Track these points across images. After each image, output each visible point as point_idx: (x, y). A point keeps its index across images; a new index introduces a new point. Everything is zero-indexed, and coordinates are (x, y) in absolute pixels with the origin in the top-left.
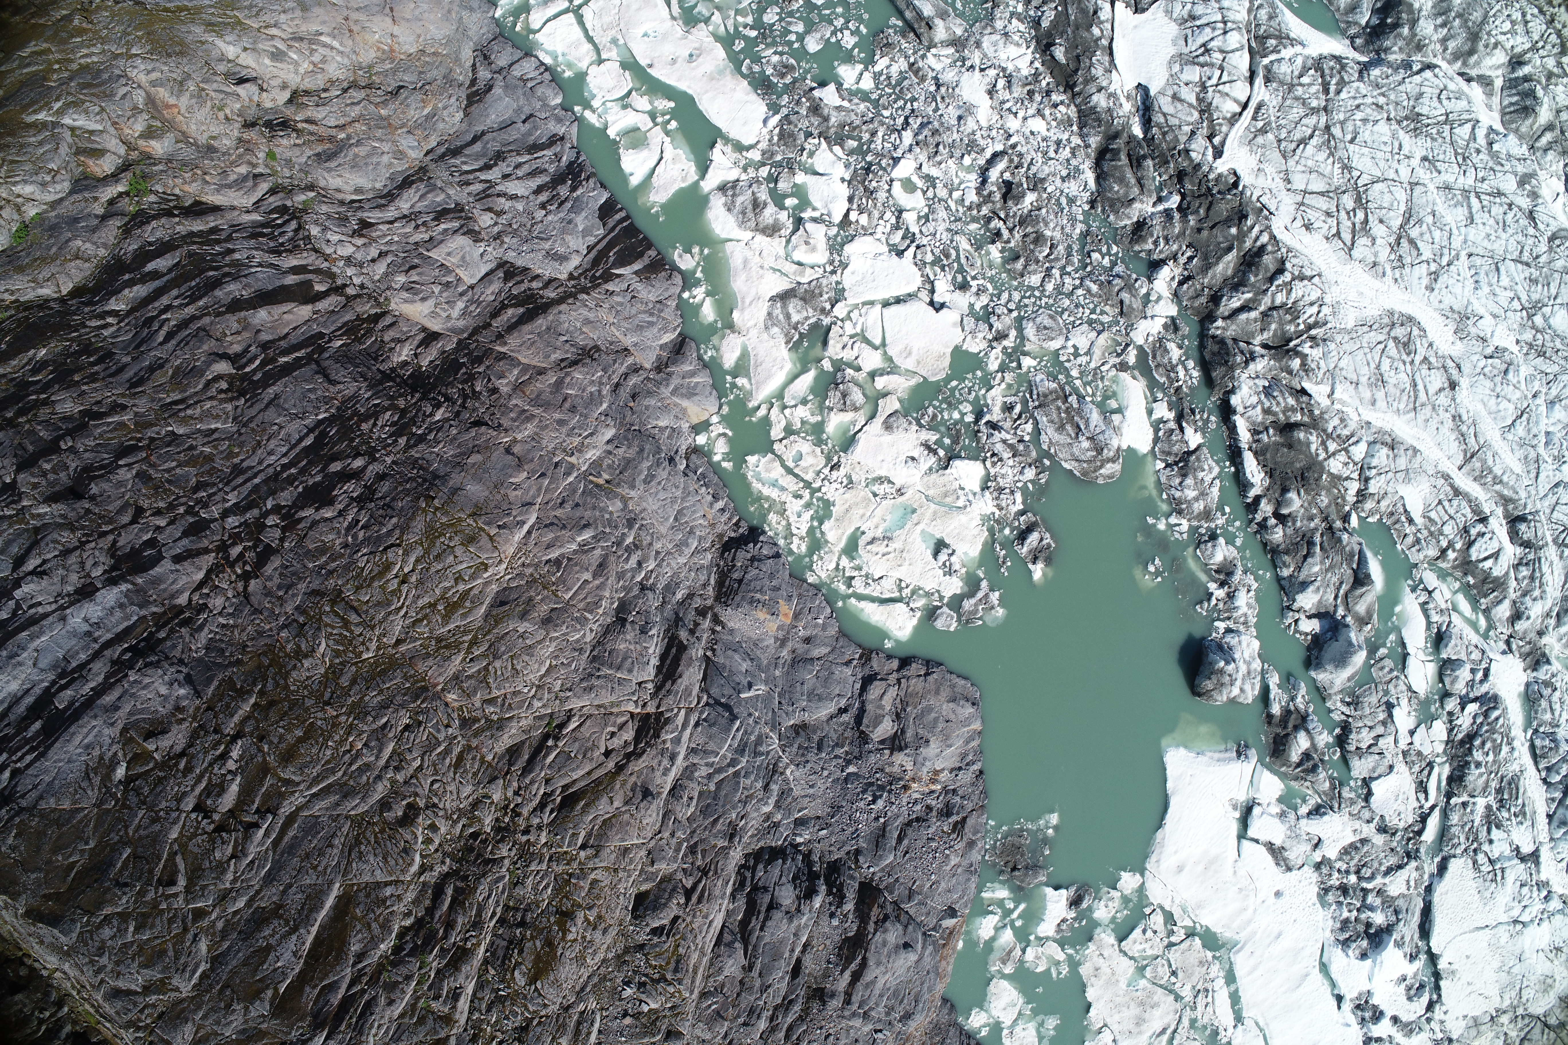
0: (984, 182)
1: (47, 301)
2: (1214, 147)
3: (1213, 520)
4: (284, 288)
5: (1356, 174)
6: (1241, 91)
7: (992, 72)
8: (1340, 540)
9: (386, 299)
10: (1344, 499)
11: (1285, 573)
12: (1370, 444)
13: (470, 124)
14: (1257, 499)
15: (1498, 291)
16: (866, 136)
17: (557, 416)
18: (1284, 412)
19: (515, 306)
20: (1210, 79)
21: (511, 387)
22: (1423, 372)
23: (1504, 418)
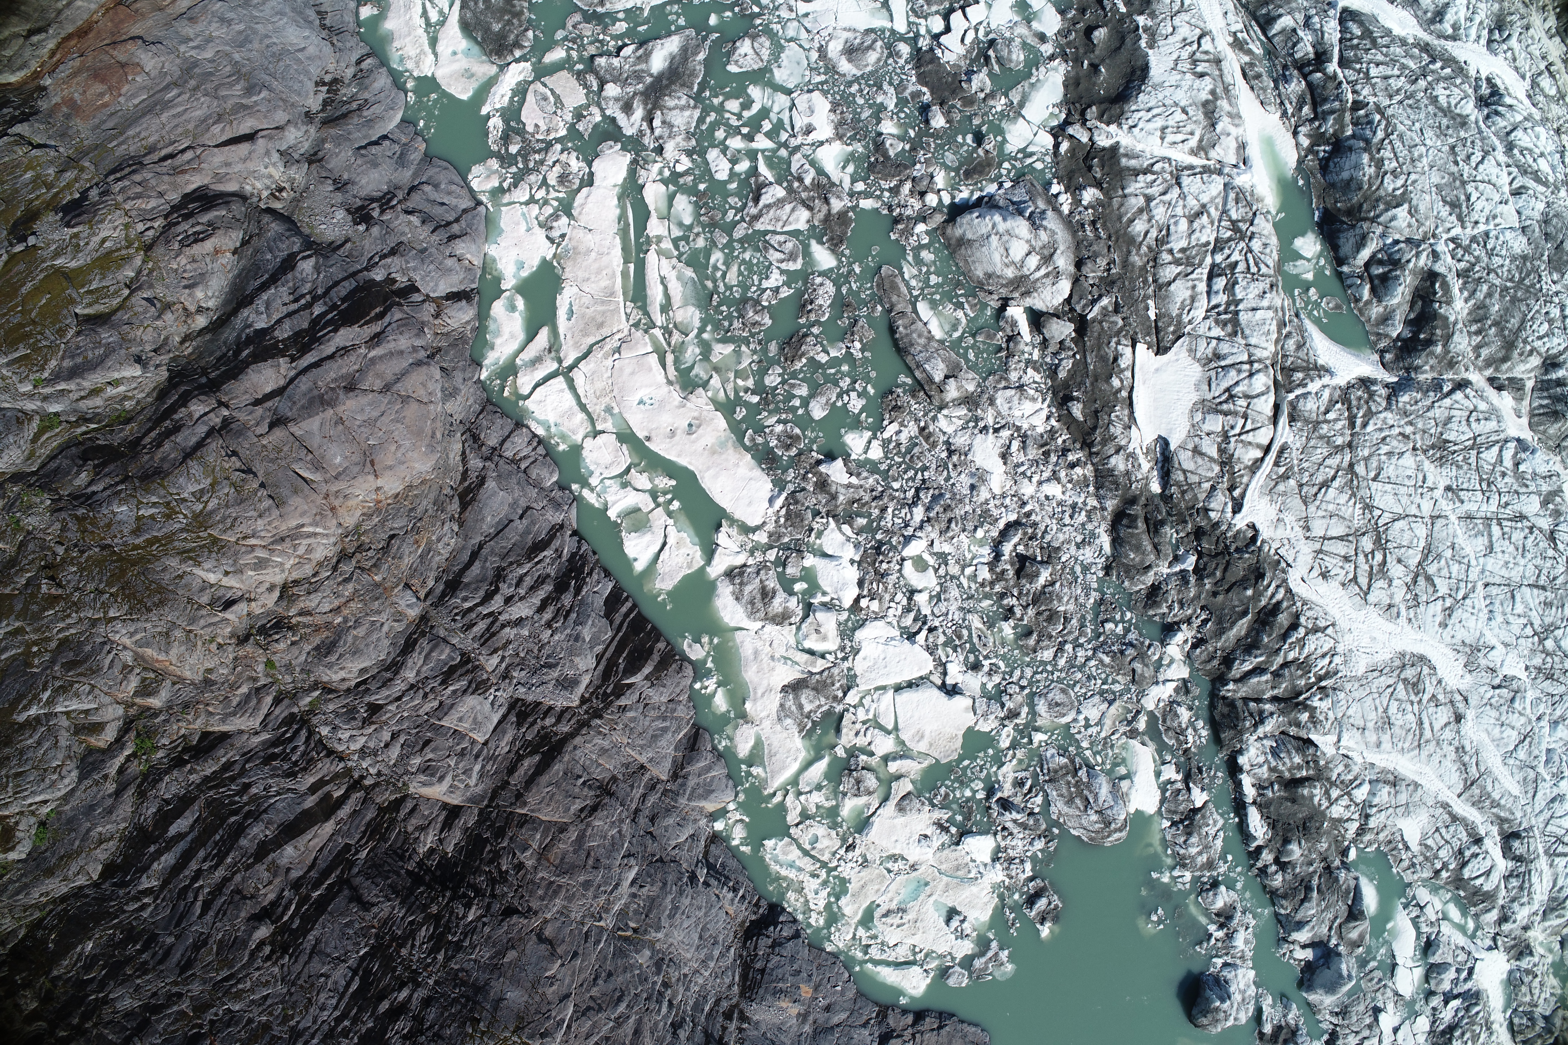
0: (998, 556)
1: (81, 888)
2: (1233, 499)
3: (1215, 869)
4: (305, 813)
5: (1377, 513)
6: (1263, 437)
7: (1005, 433)
8: (1337, 879)
9: (404, 784)
10: (1343, 837)
11: (1283, 912)
12: (1372, 785)
13: (466, 538)
14: (1259, 849)
15: (1511, 619)
16: (876, 512)
17: (582, 879)
18: (1289, 770)
19: (531, 754)
20: (1232, 427)
21: (536, 856)
22: (1431, 710)
23: (1507, 745)
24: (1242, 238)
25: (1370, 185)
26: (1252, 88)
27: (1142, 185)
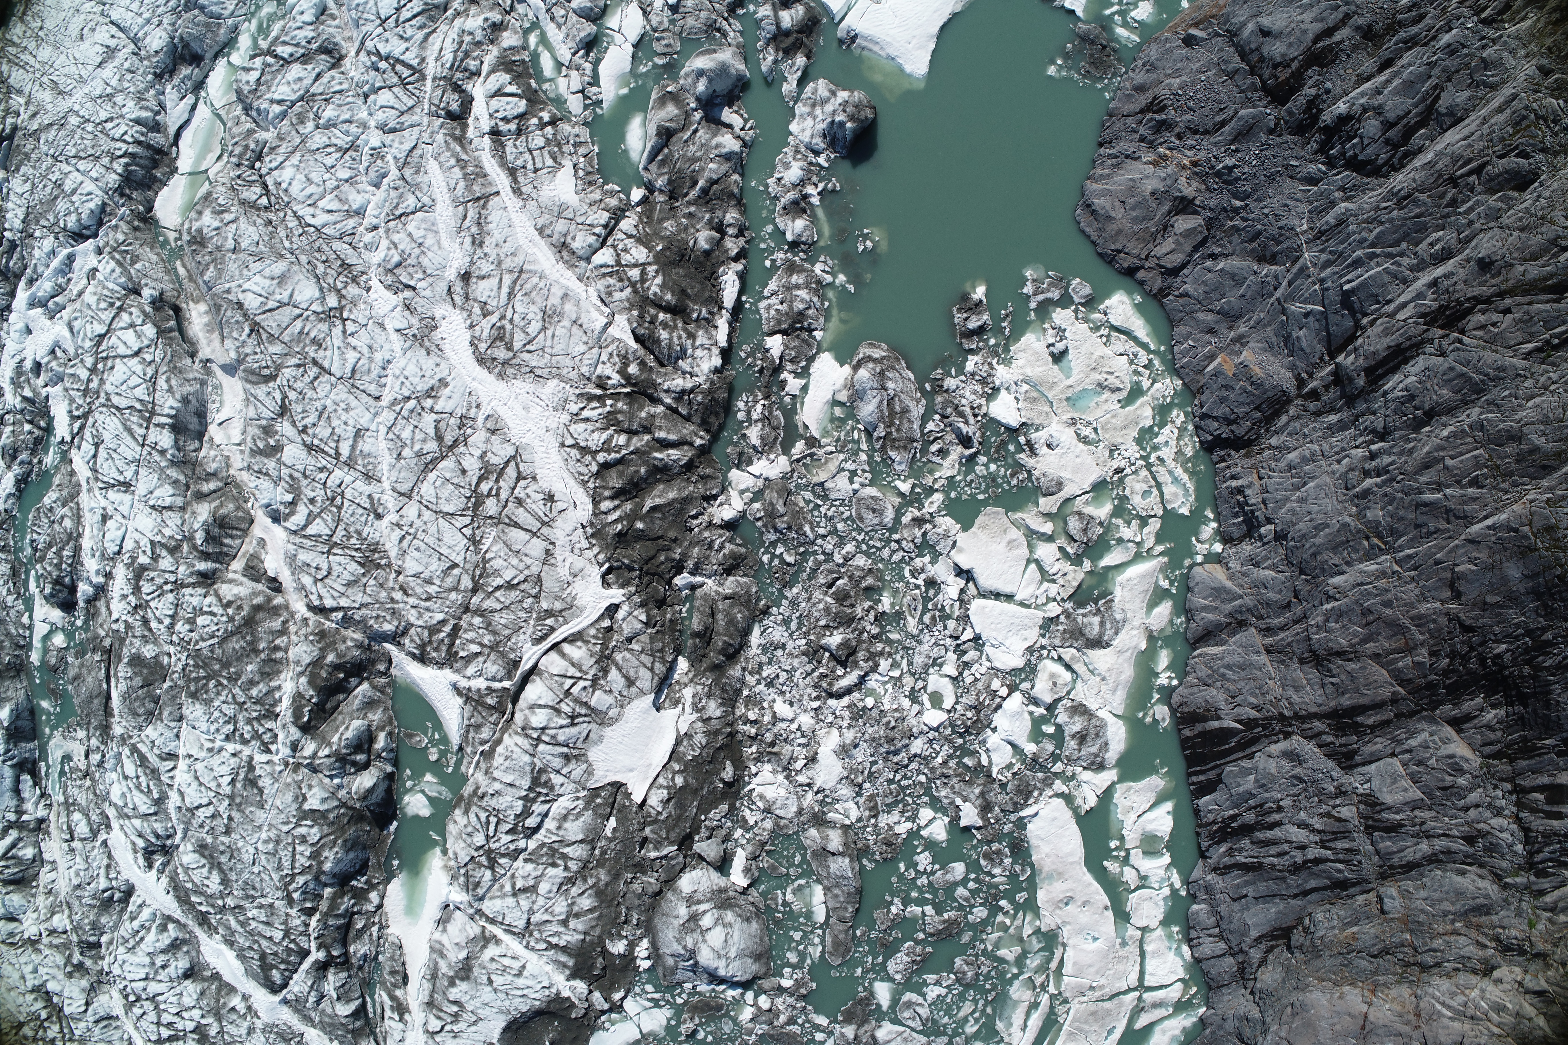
0: (865, 675)
2: (613, 620)
3: (787, 260)
5: (468, 532)
6: (553, 664)
7: (801, 779)
8: (670, 182)
9: (1481, 769)
10: (642, 221)
11: (737, 178)
12: (588, 260)
13: (1303, 908)
14: (736, 259)
15: (365, 350)
16: (952, 763)
17: (1388, 611)
18: (675, 328)
19: (1361, 725)
20: (585, 688)
21: (1415, 652)
22: (494, 303)
23: (424, 220)
24: (490, 851)
25: (334, 842)
26: (404, 964)
27: (565, 937)
